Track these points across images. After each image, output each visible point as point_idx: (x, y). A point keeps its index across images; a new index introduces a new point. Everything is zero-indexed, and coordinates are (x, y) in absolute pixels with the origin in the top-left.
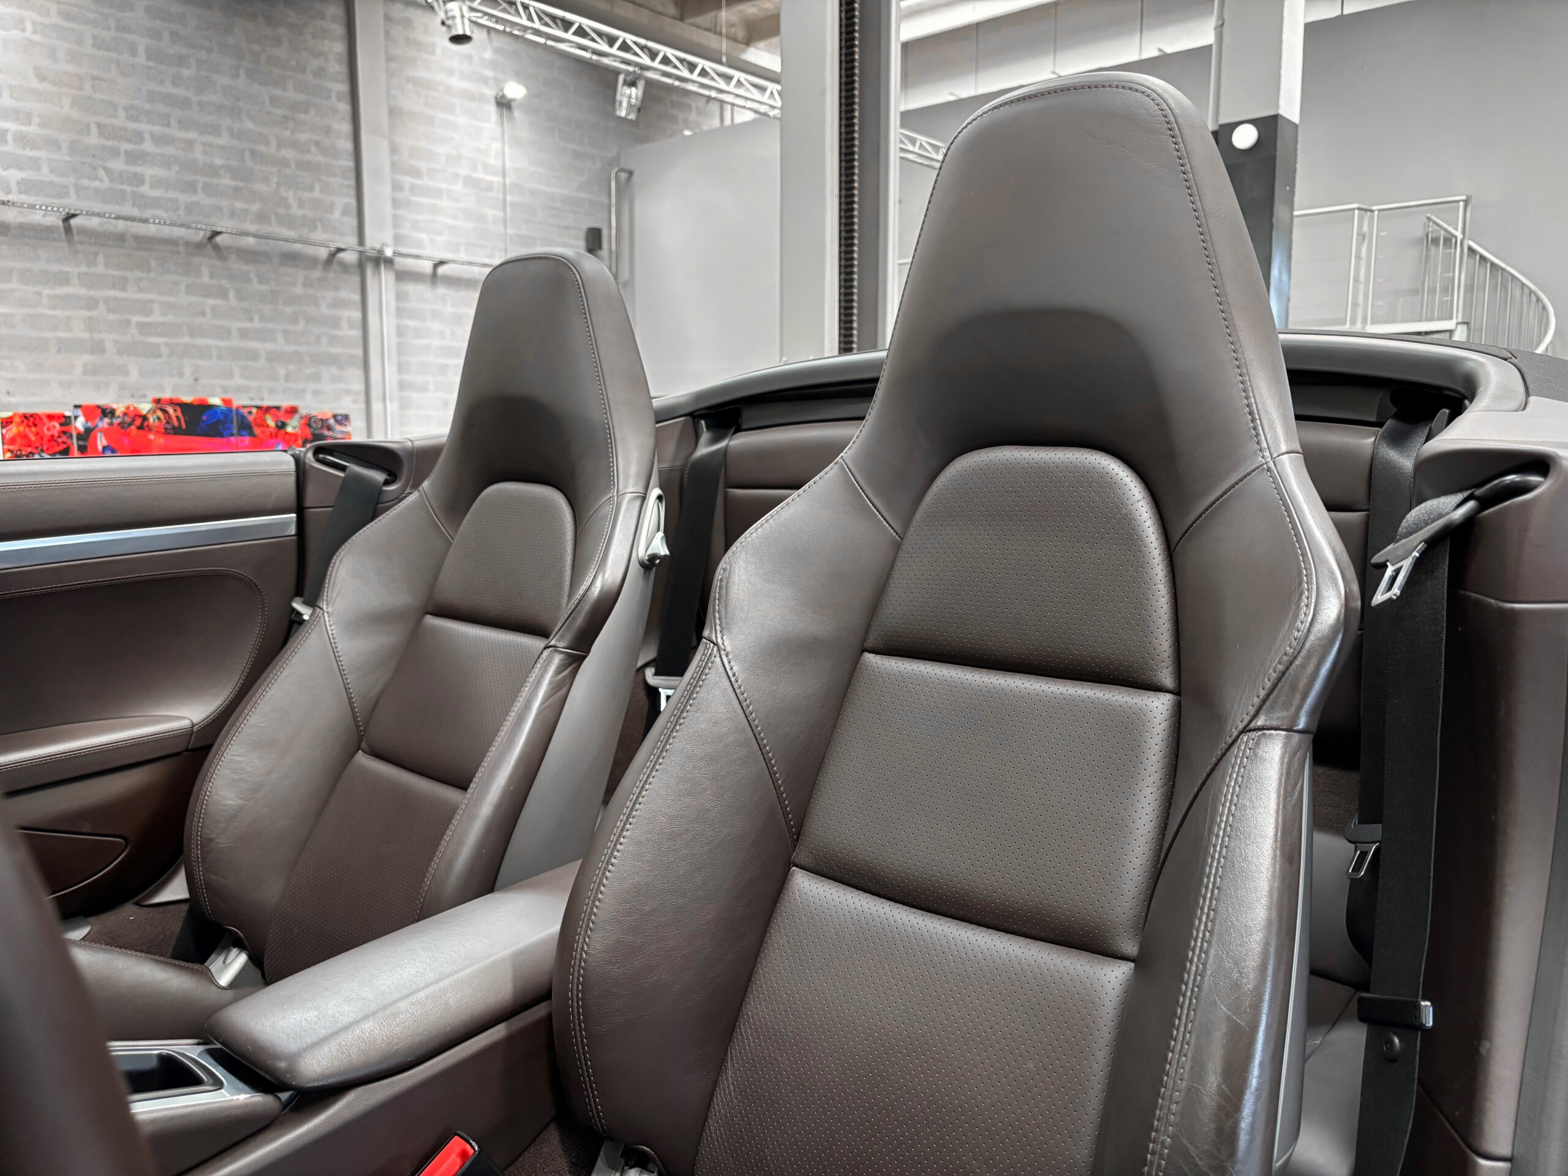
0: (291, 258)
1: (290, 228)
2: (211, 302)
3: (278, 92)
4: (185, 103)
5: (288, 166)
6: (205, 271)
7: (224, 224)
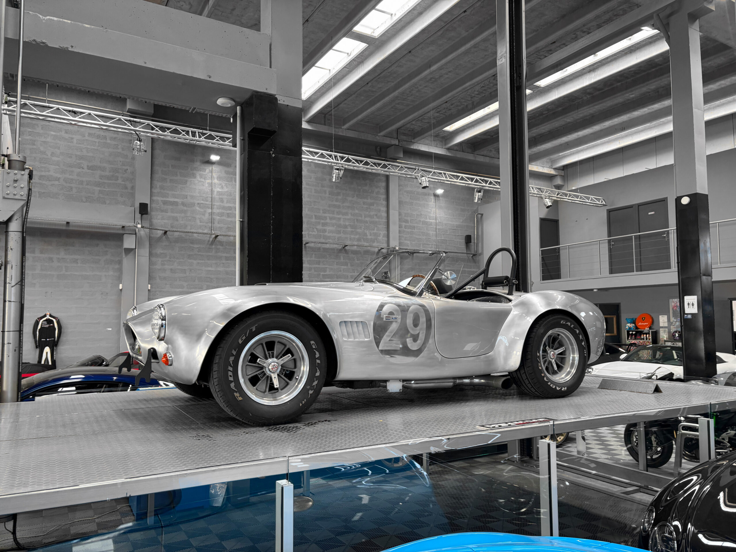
0: (367, 252)
1: (367, 243)
2: (343, 267)
3: (365, 200)
4: (339, 207)
5: (368, 223)
6: (342, 258)
7: (348, 243)
